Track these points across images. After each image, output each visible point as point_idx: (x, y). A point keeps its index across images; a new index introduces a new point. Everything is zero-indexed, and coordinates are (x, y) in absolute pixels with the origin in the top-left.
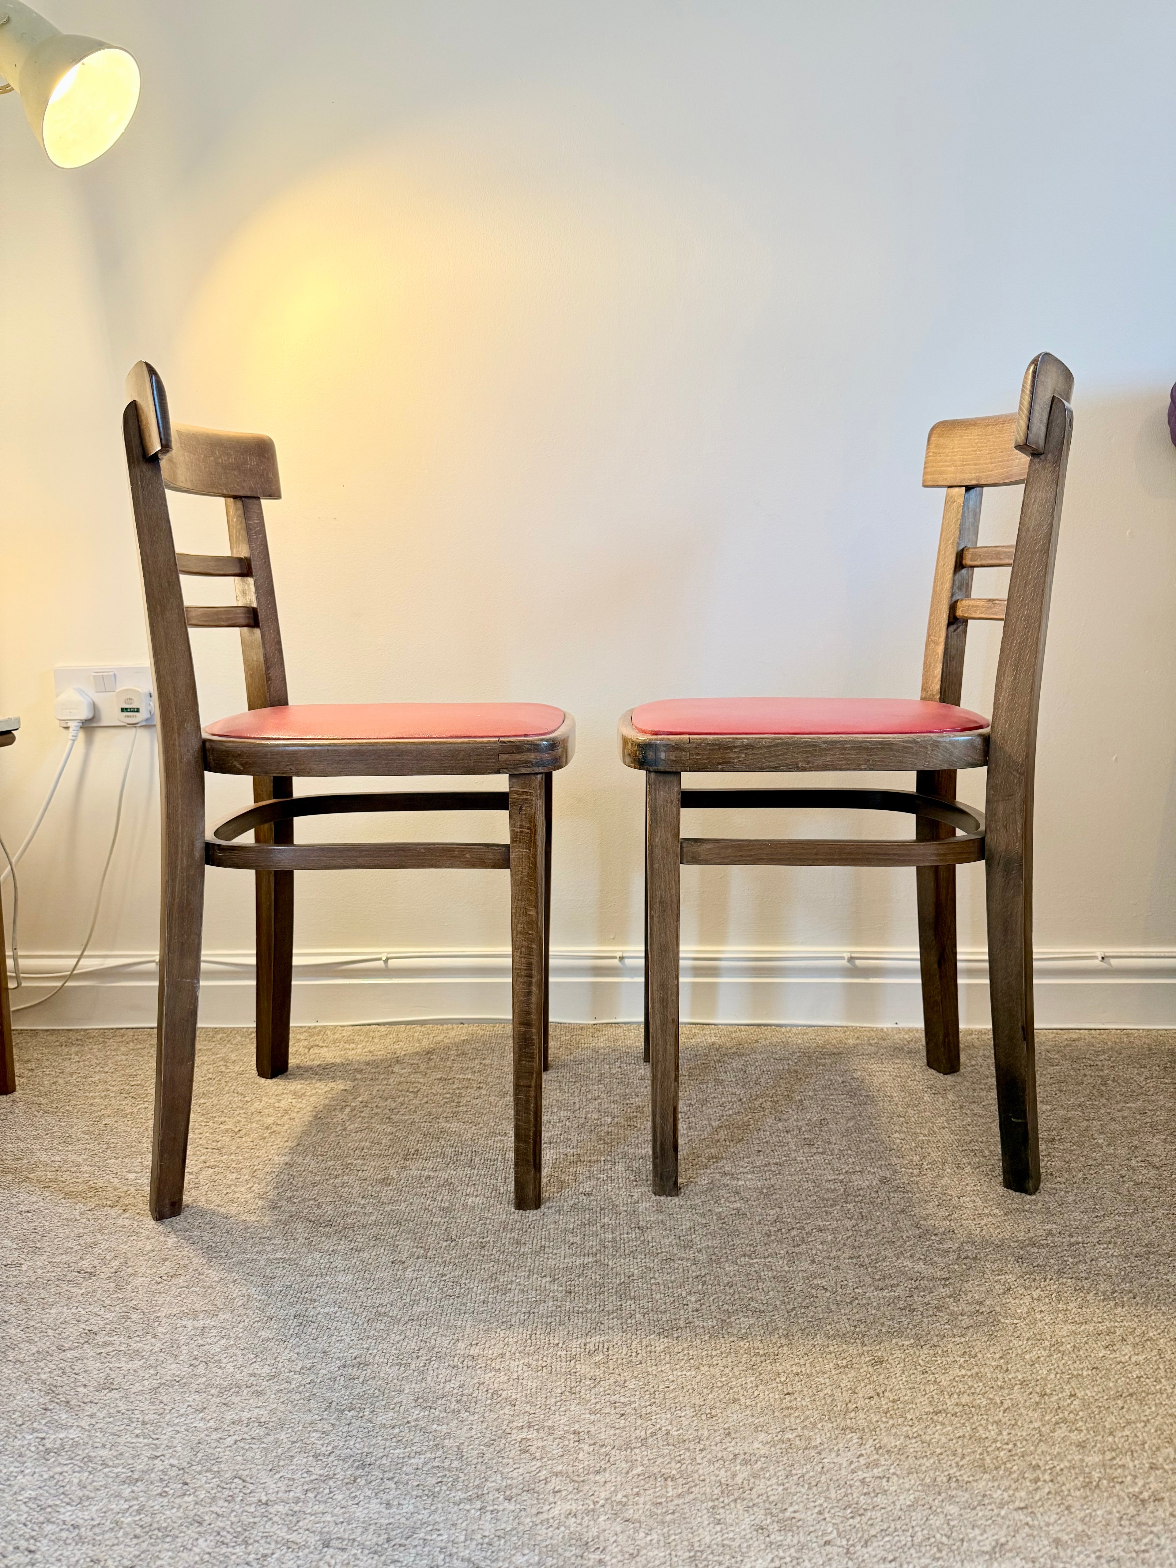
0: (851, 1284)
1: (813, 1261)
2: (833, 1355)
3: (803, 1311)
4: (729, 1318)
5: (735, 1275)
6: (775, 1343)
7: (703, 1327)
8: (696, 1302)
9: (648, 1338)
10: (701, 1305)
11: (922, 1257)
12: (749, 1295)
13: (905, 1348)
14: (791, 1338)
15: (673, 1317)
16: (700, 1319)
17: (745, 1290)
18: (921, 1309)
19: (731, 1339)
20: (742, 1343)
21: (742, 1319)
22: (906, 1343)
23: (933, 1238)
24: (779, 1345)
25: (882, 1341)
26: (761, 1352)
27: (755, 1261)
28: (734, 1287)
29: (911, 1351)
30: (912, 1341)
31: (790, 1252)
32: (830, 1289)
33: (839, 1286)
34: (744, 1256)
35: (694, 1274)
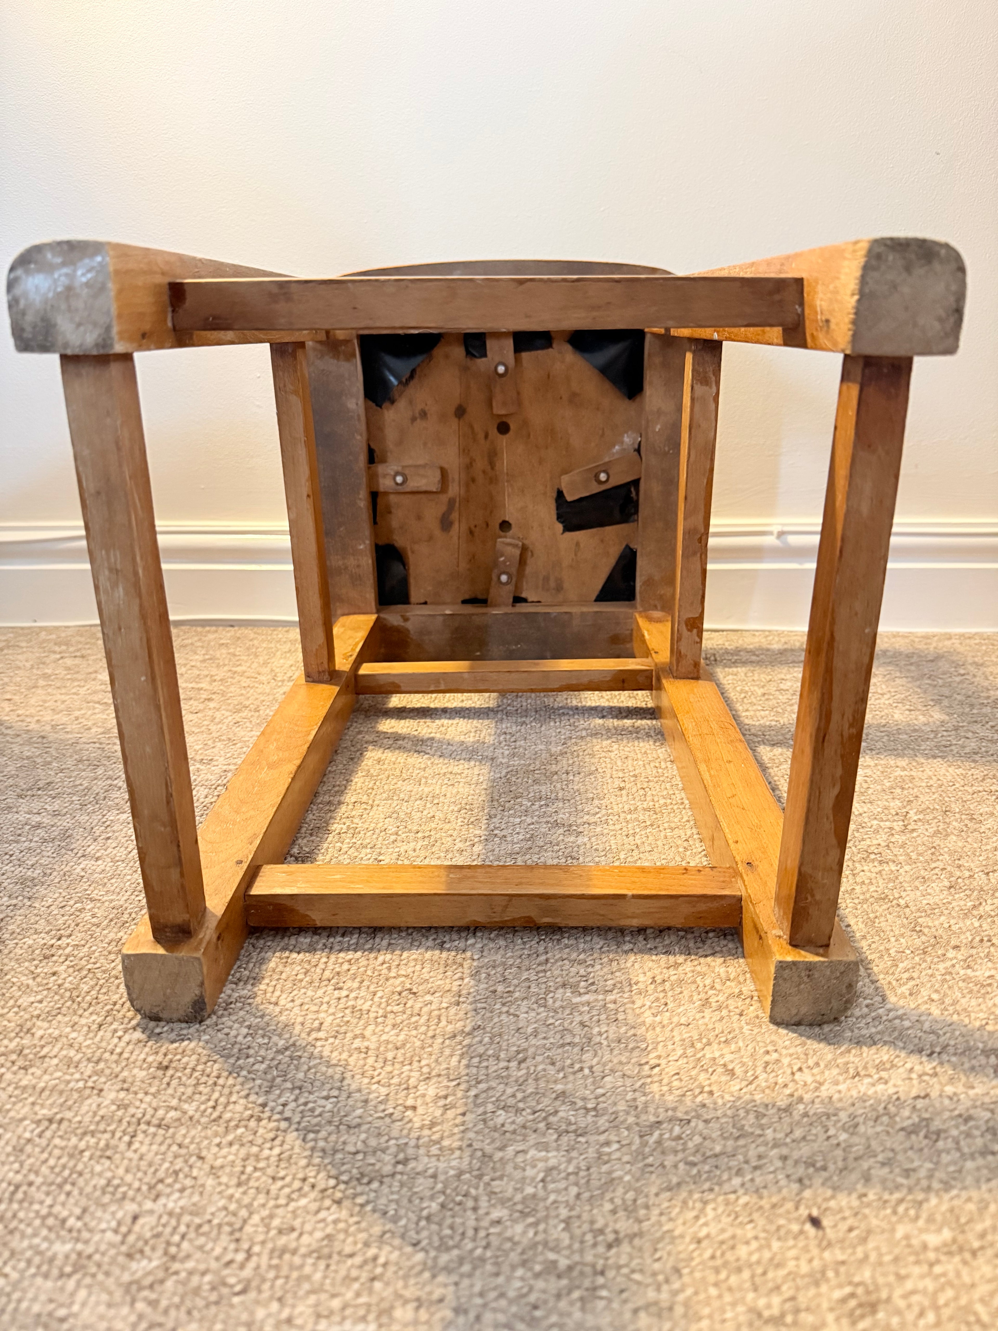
0: (786, 1061)
1: (706, 1003)
2: (746, 1274)
3: (677, 1130)
4: (502, 1148)
5: (535, 1033)
6: (601, 1231)
7: (434, 1176)
8: (438, 1097)
9: (293, 1205)
10: (446, 1108)
11: (935, 996)
12: (559, 1087)
13: (931, 1256)
14: (642, 1212)
15: (373, 1142)
16: (434, 1150)
17: (551, 1070)
18: (955, 1132)
19: (496, 1214)
20: (519, 1228)
21: (532, 1152)
22: (933, 1240)
23: (951, 954)
24: (611, 1237)
25: (869, 1232)
26: (563, 1263)
27: (585, 998)
28: (529, 1062)
29: (949, 1266)
30: (947, 1234)
31: (659, 979)
32: (739, 1071)
33: (760, 1065)
34: (564, 985)
35: (450, 1028)
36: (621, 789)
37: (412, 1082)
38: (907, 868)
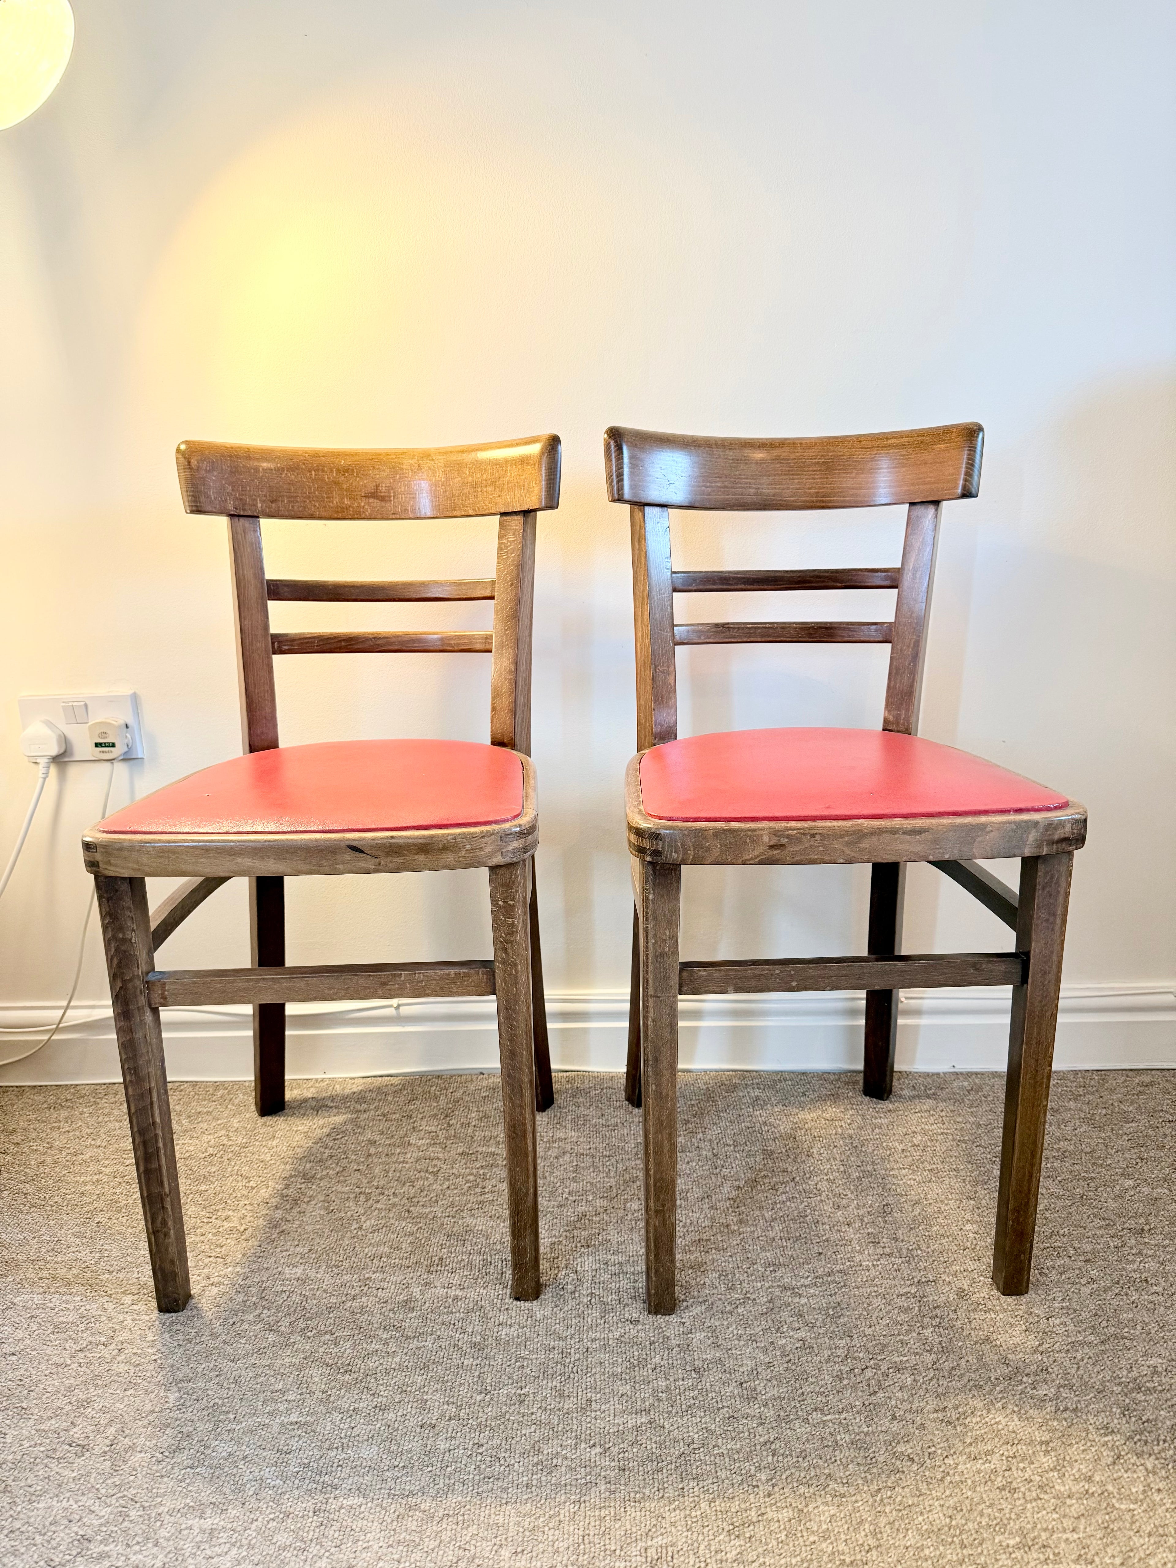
0: (939, 1451)
1: (894, 1417)
2: (930, 1562)
3: (889, 1493)
4: (807, 1506)
5: (808, 1440)
6: (862, 1545)
7: (778, 1521)
8: (768, 1481)
9: (717, 1539)
10: (773, 1486)
11: (1016, 1409)
12: (827, 1471)
13: (1011, 1550)
14: (879, 1536)
15: (743, 1506)
16: (774, 1508)
17: (821, 1462)
18: (1023, 1489)
19: (812, 1539)
20: (824, 1545)
21: (821, 1508)
22: (1012, 1542)
23: (1025, 1379)
24: (867, 1548)
25: (983, 1540)
26: (848, 1560)
27: (829, 1417)
28: (809, 1458)
29: (1018, 1554)
30: (1018, 1539)
31: (867, 1403)
32: (916, 1459)
33: (926, 1454)
34: (816, 1410)
35: (762, 1440)
36: (820, 1254)
37: (753, 1472)
38: (1001, 1316)
